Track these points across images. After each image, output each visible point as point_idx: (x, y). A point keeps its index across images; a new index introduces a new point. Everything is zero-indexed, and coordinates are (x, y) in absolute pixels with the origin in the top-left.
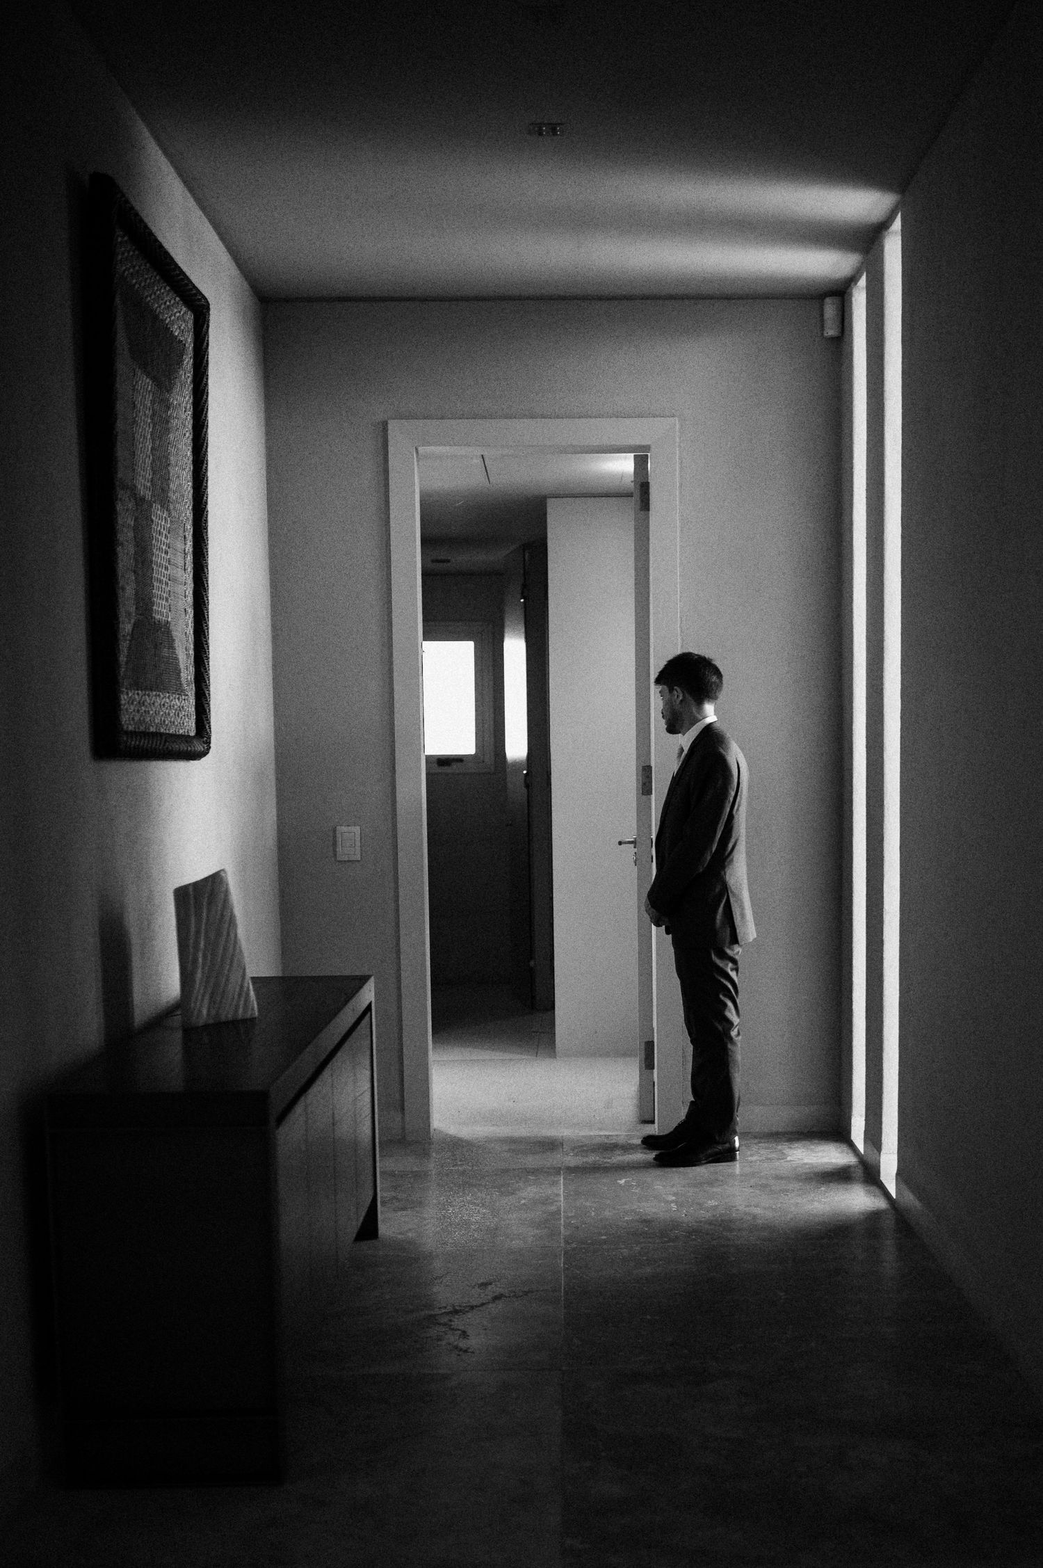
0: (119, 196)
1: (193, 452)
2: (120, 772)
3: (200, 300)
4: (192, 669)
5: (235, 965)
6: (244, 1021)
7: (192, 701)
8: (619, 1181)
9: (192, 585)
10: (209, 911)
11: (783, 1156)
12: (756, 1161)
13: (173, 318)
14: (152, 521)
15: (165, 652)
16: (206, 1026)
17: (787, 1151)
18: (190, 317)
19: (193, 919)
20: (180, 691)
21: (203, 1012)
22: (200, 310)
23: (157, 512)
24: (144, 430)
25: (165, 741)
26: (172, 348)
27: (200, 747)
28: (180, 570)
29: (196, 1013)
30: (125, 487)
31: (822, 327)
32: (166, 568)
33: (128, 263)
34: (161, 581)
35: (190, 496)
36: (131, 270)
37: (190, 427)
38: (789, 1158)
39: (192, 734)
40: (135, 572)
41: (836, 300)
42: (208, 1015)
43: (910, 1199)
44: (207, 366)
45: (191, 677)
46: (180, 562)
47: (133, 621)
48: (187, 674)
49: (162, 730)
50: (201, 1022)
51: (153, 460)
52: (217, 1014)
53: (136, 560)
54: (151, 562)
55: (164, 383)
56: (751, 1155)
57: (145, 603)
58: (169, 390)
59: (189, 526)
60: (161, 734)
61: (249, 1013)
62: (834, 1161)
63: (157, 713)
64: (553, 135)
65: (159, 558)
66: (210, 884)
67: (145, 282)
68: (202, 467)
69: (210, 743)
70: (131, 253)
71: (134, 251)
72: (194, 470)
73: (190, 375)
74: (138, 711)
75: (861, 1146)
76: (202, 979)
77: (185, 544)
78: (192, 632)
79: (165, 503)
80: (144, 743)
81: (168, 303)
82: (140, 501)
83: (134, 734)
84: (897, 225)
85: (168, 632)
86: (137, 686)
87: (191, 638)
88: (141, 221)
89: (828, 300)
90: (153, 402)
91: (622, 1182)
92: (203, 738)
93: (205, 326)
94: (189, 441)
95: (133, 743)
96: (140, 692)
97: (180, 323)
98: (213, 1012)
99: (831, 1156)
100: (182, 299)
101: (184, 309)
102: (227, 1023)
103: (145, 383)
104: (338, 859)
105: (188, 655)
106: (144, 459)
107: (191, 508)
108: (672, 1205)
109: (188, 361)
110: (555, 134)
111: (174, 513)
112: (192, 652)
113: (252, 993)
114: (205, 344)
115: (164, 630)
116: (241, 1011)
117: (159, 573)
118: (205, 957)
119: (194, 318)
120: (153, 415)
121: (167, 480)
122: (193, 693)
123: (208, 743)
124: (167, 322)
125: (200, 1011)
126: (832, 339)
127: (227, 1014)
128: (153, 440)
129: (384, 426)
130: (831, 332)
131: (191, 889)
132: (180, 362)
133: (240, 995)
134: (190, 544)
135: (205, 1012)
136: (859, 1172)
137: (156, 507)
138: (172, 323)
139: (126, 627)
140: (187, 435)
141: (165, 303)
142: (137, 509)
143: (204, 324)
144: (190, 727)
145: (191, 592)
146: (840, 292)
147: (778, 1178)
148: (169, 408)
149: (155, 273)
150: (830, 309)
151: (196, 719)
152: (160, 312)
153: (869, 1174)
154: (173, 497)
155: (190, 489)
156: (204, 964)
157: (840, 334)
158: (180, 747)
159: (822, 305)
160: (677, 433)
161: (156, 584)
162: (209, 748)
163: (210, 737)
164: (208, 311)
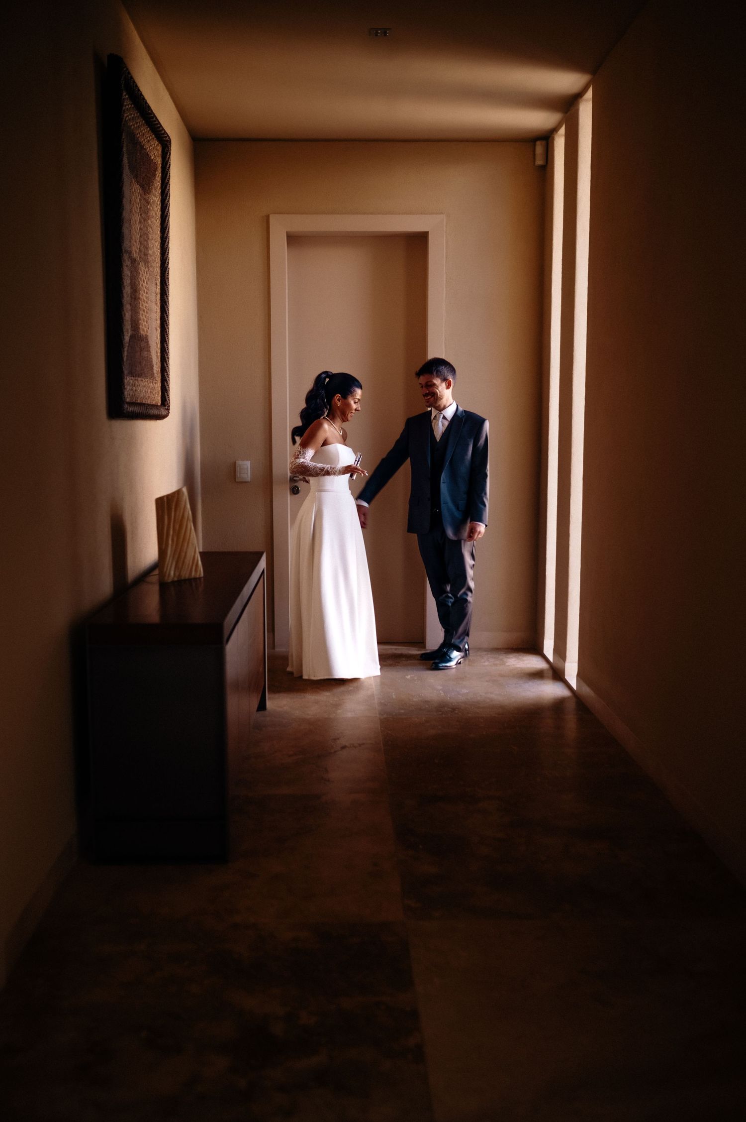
0: (125, 69)
1: (161, 231)
2: (121, 426)
3: (166, 137)
4: (159, 364)
5: (190, 544)
6: (195, 579)
7: (159, 385)
8: (407, 677)
9: (160, 313)
10: (175, 511)
11: (504, 664)
12: (487, 665)
13: (151, 148)
14: (139, 273)
15: (145, 354)
16: (173, 582)
17: (505, 660)
18: (160, 148)
19: (166, 517)
20: (152, 376)
21: (171, 573)
22: (165, 143)
23: (142, 267)
24: (136, 218)
25: (147, 409)
26: (151, 167)
27: (164, 412)
28: (153, 304)
29: (167, 575)
30: (126, 251)
31: (534, 161)
32: (147, 303)
33: (129, 113)
34: (143, 311)
35: (159, 259)
36: (130, 117)
37: (159, 216)
38: (507, 664)
39: (159, 404)
40: (130, 304)
41: (544, 142)
42: (174, 574)
43: (586, 690)
44: (169, 179)
45: (159, 370)
46: (153, 298)
47: (129, 335)
48: (157, 368)
49: (144, 402)
50: (170, 580)
51: (140, 236)
52: (179, 575)
53: (131, 297)
54: (139, 298)
55: (146, 188)
56: (484, 662)
57: (135, 325)
58: (149, 193)
59: (159, 278)
60: (144, 404)
61: (198, 574)
62: (535, 666)
63: (141, 391)
64: (384, 36)
65: (143, 296)
66: (176, 495)
67: (137, 124)
68: (166, 241)
69: (169, 409)
70: (130, 106)
71: (131, 105)
72: (161, 242)
73: (159, 184)
74: (132, 390)
75: (550, 657)
76: (171, 555)
77: (157, 288)
78: (159, 342)
79: (146, 262)
80: (136, 409)
81: (148, 138)
82: (133, 261)
83: (131, 404)
84: (589, 94)
85: (147, 342)
86: (132, 374)
87: (159, 346)
88: (136, 86)
89: (538, 143)
90: (141, 200)
91: (408, 677)
92: (165, 406)
93: (169, 153)
94: (159, 225)
95: (131, 409)
96: (133, 378)
97: (155, 152)
98: (177, 574)
99: (533, 663)
100: (156, 137)
101: (157, 143)
102: (185, 580)
103: (137, 188)
104: (237, 481)
105: (157, 356)
106: (136, 236)
107: (159, 266)
108: (441, 691)
109: (159, 175)
110: (385, 35)
111: (150, 269)
112: (159, 354)
113: (200, 562)
114: (168, 164)
115: (140, 340)
116: (193, 574)
117: (142, 305)
118: (173, 540)
119: (162, 148)
120: (141, 208)
121: (147, 248)
122: (160, 378)
123: (168, 409)
124: (148, 150)
125: (169, 574)
126: (540, 166)
127: (185, 574)
128: (140, 223)
129: (268, 217)
130: (539, 162)
131: (165, 499)
132: (154, 175)
133: (193, 563)
134: (159, 287)
135: (172, 573)
136: (550, 673)
137: (142, 264)
138: (151, 150)
139: (127, 338)
140: (158, 221)
141: (147, 138)
142: (132, 266)
143: (168, 152)
144: (158, 400)
145: (159, 318)
146: (547, 138)
147: (502, 676)
148: (149, 204)
149: (142, 119)
150: (539, 149)
151: (161, 395)
152: (144, 144)
153: (557, 675)
154: (150, 259)
155: (159, 254)
156: (172, 546)
157: (545, 164)
158: (154, 412)
159: (535, 146)
160: (445, 224)
161: (141, 312)
162: (169, 413)
163: (169, 406)
164: (170, 144)
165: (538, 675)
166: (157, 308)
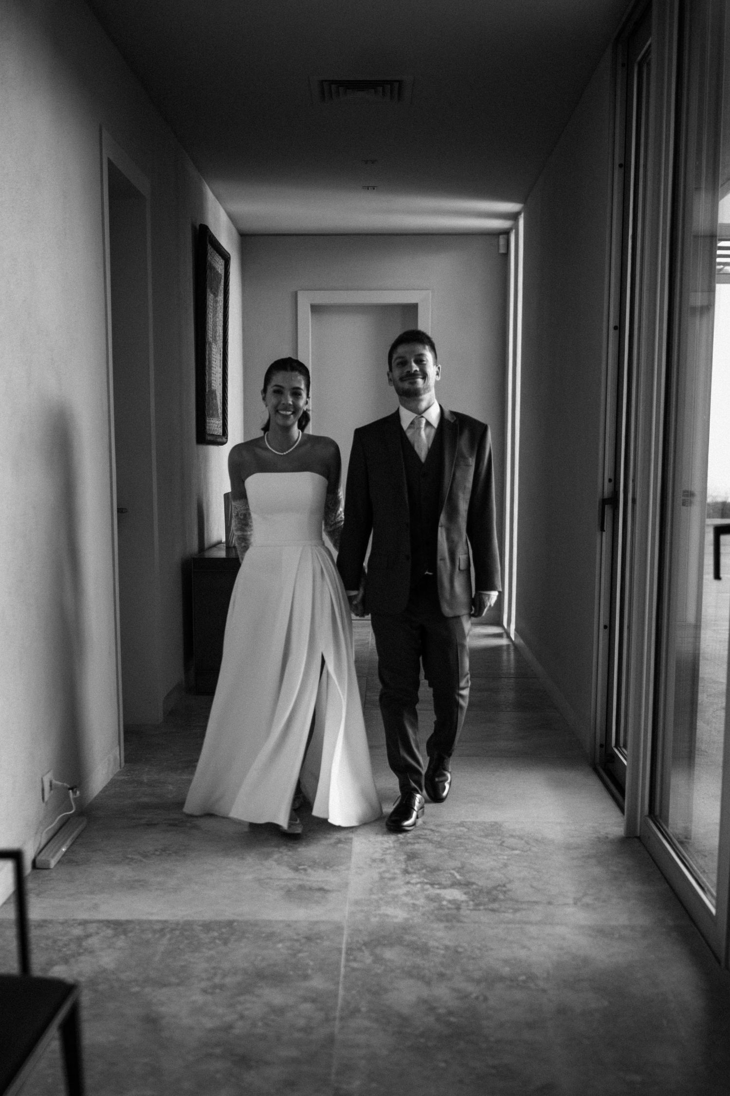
1: (223, 318)
3: (227, 255)
4: (222, 408)
7: (222, 422)
9: (222, 373)
14: (212, 350)
15: (215, 402)
18: (223, 263)
20: (218, 416)
22: (227, 259)
23: (213, 347)
25: (214, 438)
26: (219, 279)
27: (224, 440)
28: (219, 367)
31: (499, 249)
32: (216, 367)
34: (214, 373)
35: (222, 336)
37: (223, 308)
39: (221, 435)
40: (208, 370)
41: (505, 236)
43: (519, 641)
44: (229, 282)
46: (219, 364)
47: (208, 391)
48: (220, 411)
49: (212, 433)
51: (213, 324)
53: (209, 365)
54: (212, 366)
57: (211, 384)
58: (217, 295)
59: (221, 349)
60: (212, 435)
63: (212, 427)
65: (214, 363)
67: (212, 257)
71: (212, 250)
72: (223, 325)
74: (208, 426)
75: (504, 627)
77: (220, 356)
78: (222, 393)
79: (216, 341)
80: (210, 438)
81: (216, 259)
82: (209, 343)
83: (209, 434)
85: (215, 394)
86: (208, 416)
87: (222, 395)
89: (501, 237)
90: (213, 303)
92: (225, 436)
94: (222, 314)
96: (209, 418)
97: (220, 267)
99: (497, 630)
100: (222, 257)
101: (222, 260)
103: (211, 296)
105: (220, 403)
107: (222, 341)
109: (223, 281)
111: (218, 344)
112: (222, 401)
114: (228, 273)
115: (213, 392)
117: (214, 370)
119: (225, 263)
120: (213, 308)
121: (216, 332)
122: (222, 418)
123: (227, 438)
126: (503, 254)
128: (213, 317)
129: (296, 293)
130: (502, 250)
132: (220, 282)
134: (222, 356)
136: (504, 634)
137: (214, 344)
140: (222, 312)
142: (209, 346)
143: (228, 265)
144: (221, 432)
145: (221, 376)
146: (506, 233)
148: (217, 303)
150: (502, 240)
151: (223, 429)
152: (216, 266)
153: (507, 635)
154: (218, 337)
155: (222, 334)
157: (506, 252)
158: (219, 440)
159: (499, 237)
160: (431, 298)
161: (213, 375)
162: (227, 441)
163: (227, 436)
164: (230, 259)
165: (499, 636)
166: (220, 370)
